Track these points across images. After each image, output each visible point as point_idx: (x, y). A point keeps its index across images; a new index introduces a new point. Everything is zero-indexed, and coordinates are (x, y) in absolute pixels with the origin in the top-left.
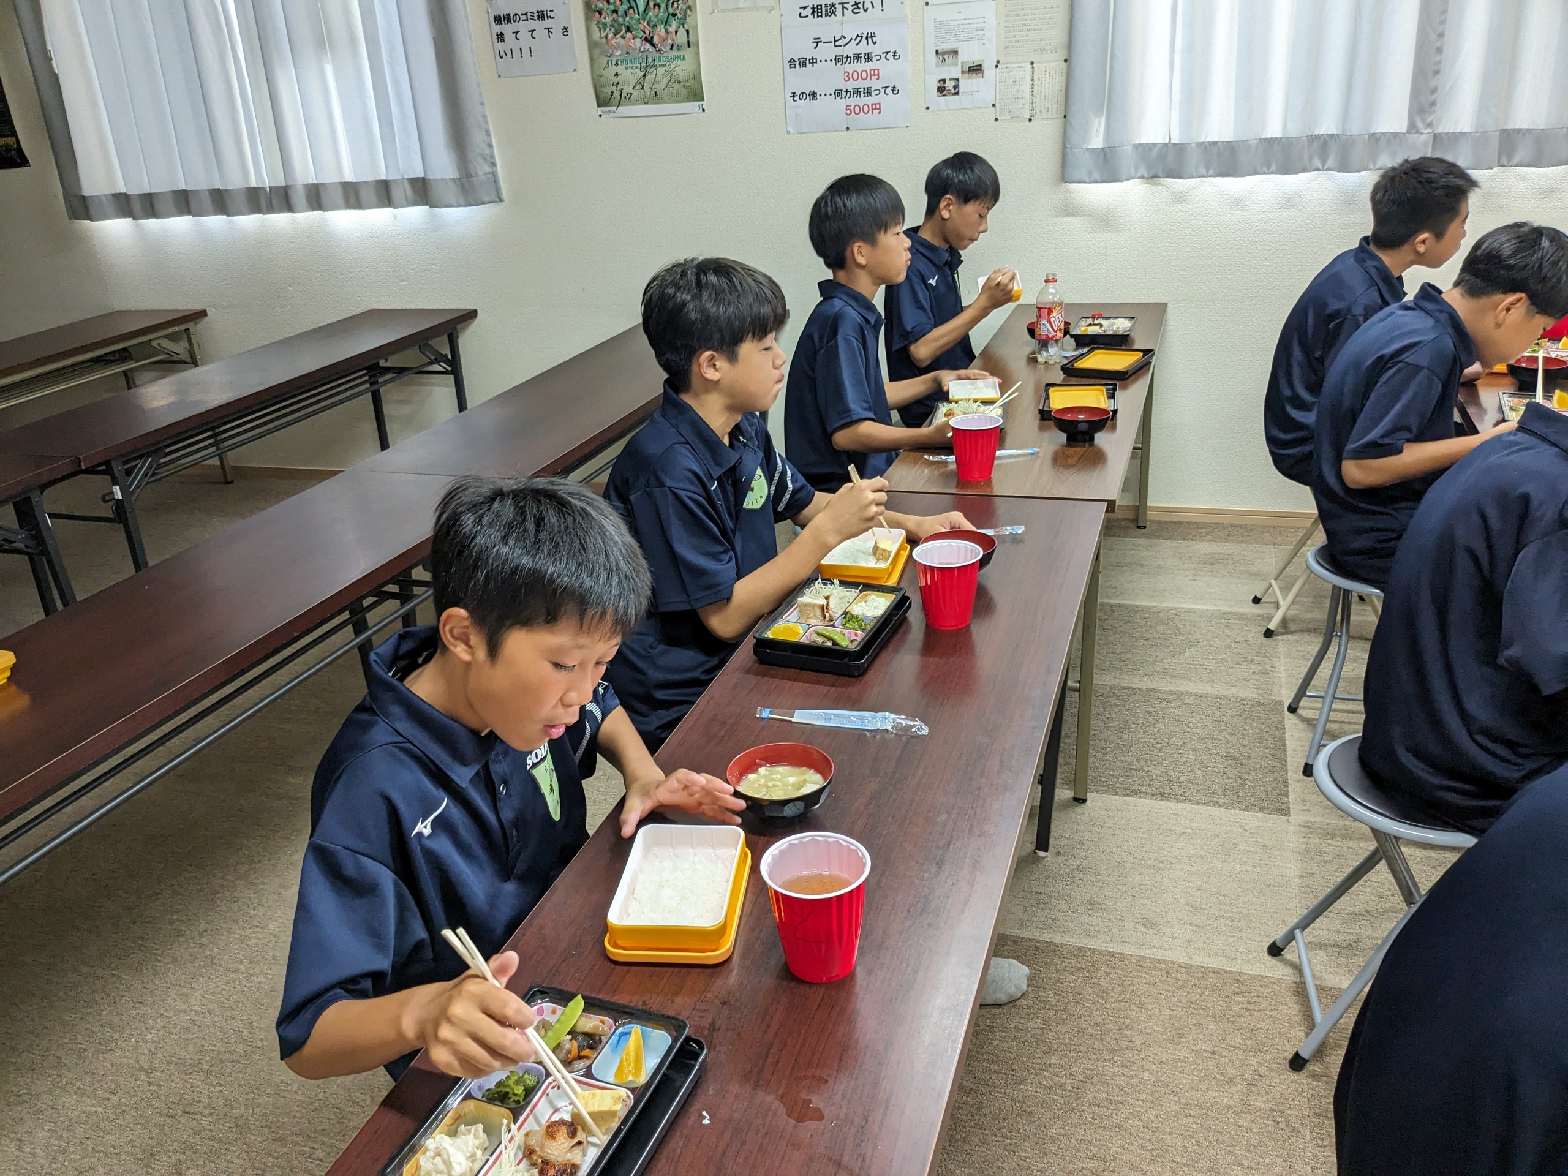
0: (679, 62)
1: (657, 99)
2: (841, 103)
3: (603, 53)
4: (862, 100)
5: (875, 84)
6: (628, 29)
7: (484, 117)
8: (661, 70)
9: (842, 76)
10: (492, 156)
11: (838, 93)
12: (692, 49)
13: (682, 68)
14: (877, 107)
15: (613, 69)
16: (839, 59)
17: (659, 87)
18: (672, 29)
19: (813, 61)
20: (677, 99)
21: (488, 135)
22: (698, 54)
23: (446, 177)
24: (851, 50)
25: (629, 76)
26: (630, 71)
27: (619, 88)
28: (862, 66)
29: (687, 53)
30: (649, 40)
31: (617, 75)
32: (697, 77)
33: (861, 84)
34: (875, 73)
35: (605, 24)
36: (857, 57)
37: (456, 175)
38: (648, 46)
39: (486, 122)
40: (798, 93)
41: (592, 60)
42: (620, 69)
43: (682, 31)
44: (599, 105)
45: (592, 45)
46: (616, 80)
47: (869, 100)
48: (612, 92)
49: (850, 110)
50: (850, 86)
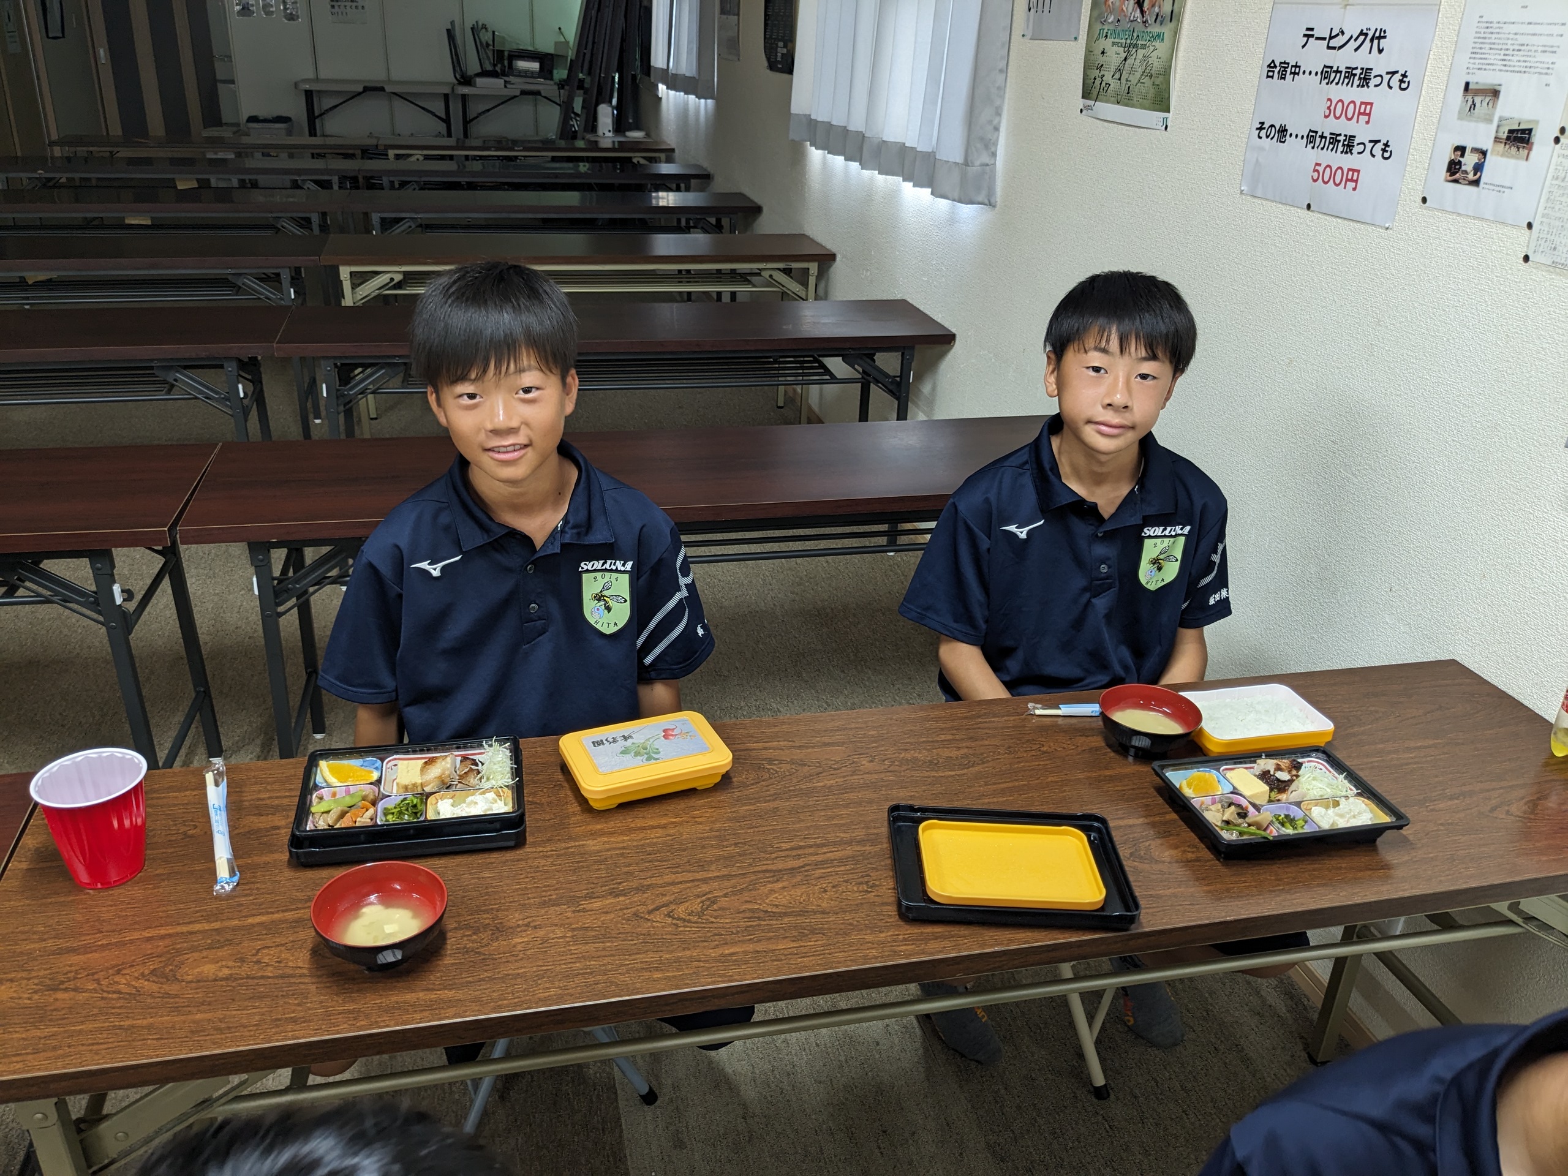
0: (1157, 44)
1: (1128, 98)
2: (1313, 155)
4: (1336, 158)
5: (1362, 132)
8: (1141, 52)
9: (1323, 107)
11: (1312, 138)
13: (1159, 53)
14: (1352, 177)
15: (1103, 43)
16: (1327, 74)
17: (1133, 80)
19: (1296, 70)
22: (1176, 34)
23: (953, 159)
24: (1343, 59)
25: (1113, 56)
26: (1116, 49)
27: (1102, 73)
28: (1352, 93)
30: (1140, 4)
31: (1104, 52)
33: (1343, 127)
34: (1365, 111)
36: (1350, 73)
37: (961, 159)
38: (1138, 12)
40: (1266, 126)
41: (1090, 27)
42: (1108, 44)
44: (1084, 98)
46: (1101, 60)
47: (1348, 161)
48: (1095, 79)
49: (1319, 174)
50: (1329, 127)
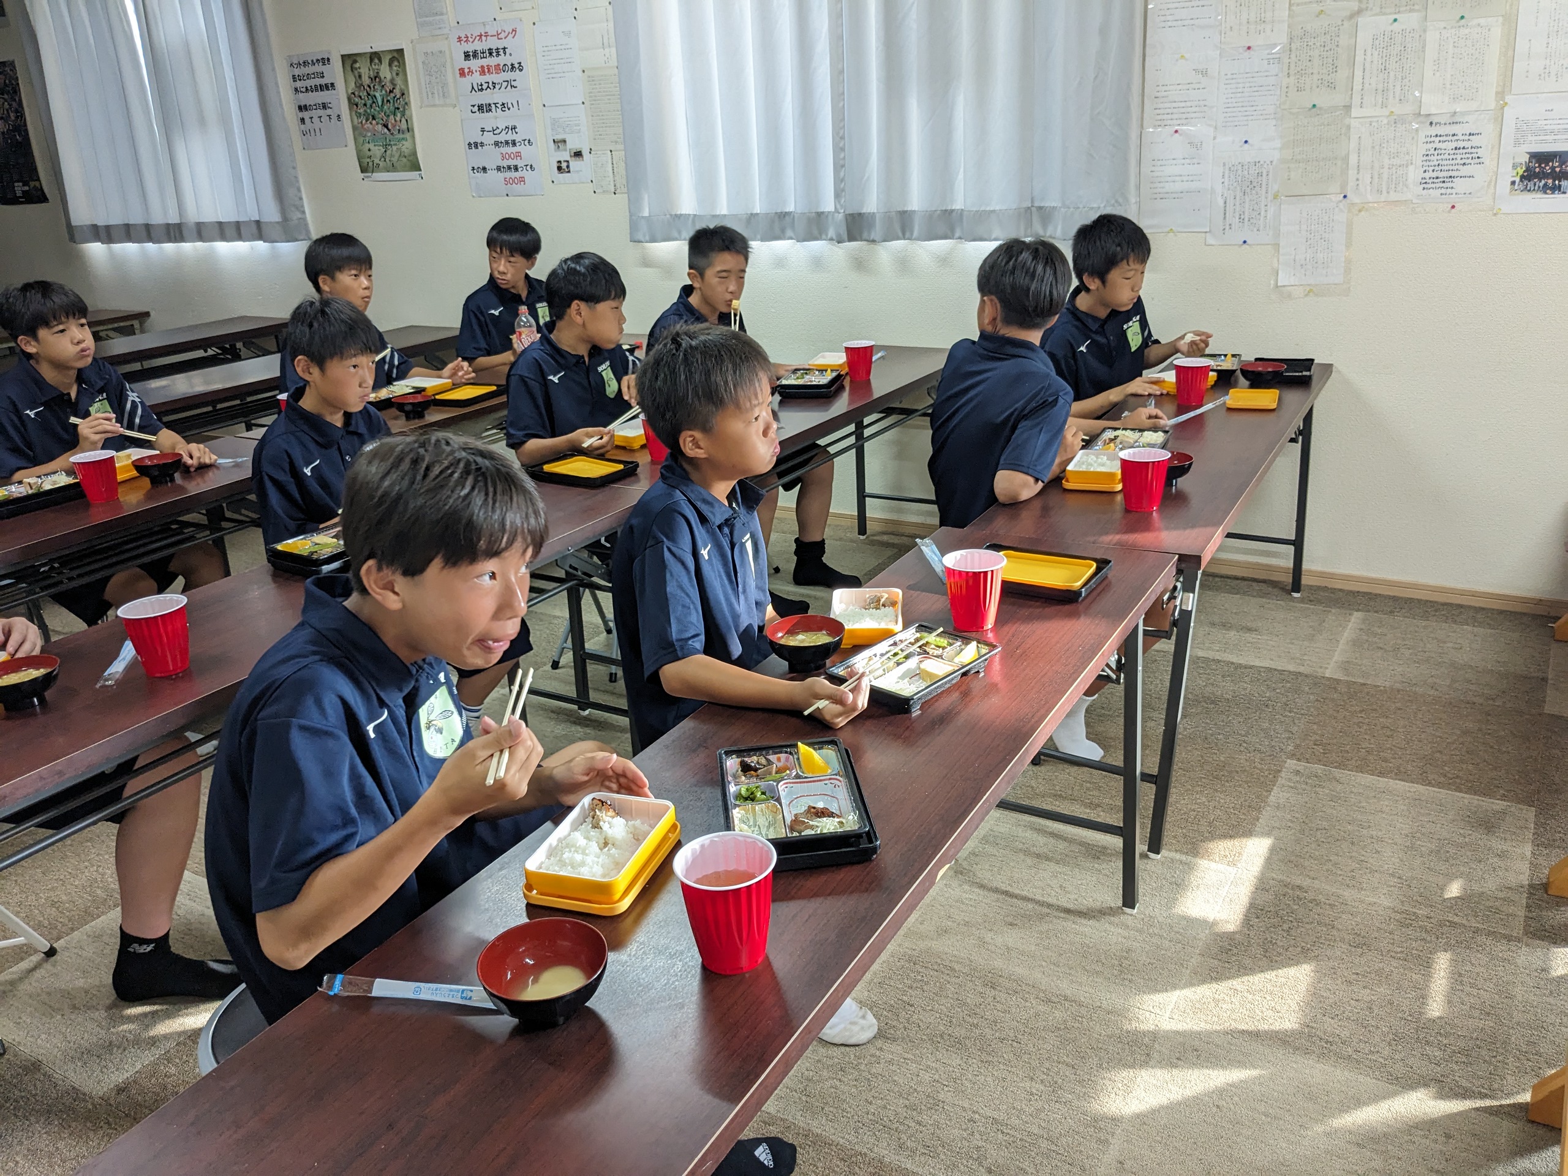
0: (404, 142)
1: (393, 168)
2: (501, 176)
3: (361, 134)
4: (513, 174)
5: (520, 163)
6: (374, 118)
7: (296, 177)
8: (394, 148)
9: (500, 156)
10: (303, 206)
11: (499, 169)
12: (411, 132)
13: (406, 146)
14: (522, 180)
15: (367, 146)
16: (497, 144)
17: (395, 159)
18: (398, 119)
19: (482, 145)
20: (405, 169)
21: (299, 190)
22: (413, 137)
23: (273, 221)
24: (502, 137)
25: (377, 151)
26: (377, 148)
27: (371, 159)
28: (510, 149)
29: (408, 135)
30: (386, 126)
31: (369, 150)
32: (414, 153)
33: (512, 163)
34: (518, 155)
35: (360, 114)
36: (507, 143)
37: (280, 220)
38: (386, 130)
39: (298, 181)
40: (476, 168)
41: (355, 139)
42: (371, 146)
43: (404, 121)
44: (362, 172)
45: (354, 128)
46: (369, 154)
47: (517, 175)
48: (367, 163)
49: (507, 182)
50: (505, 163)
